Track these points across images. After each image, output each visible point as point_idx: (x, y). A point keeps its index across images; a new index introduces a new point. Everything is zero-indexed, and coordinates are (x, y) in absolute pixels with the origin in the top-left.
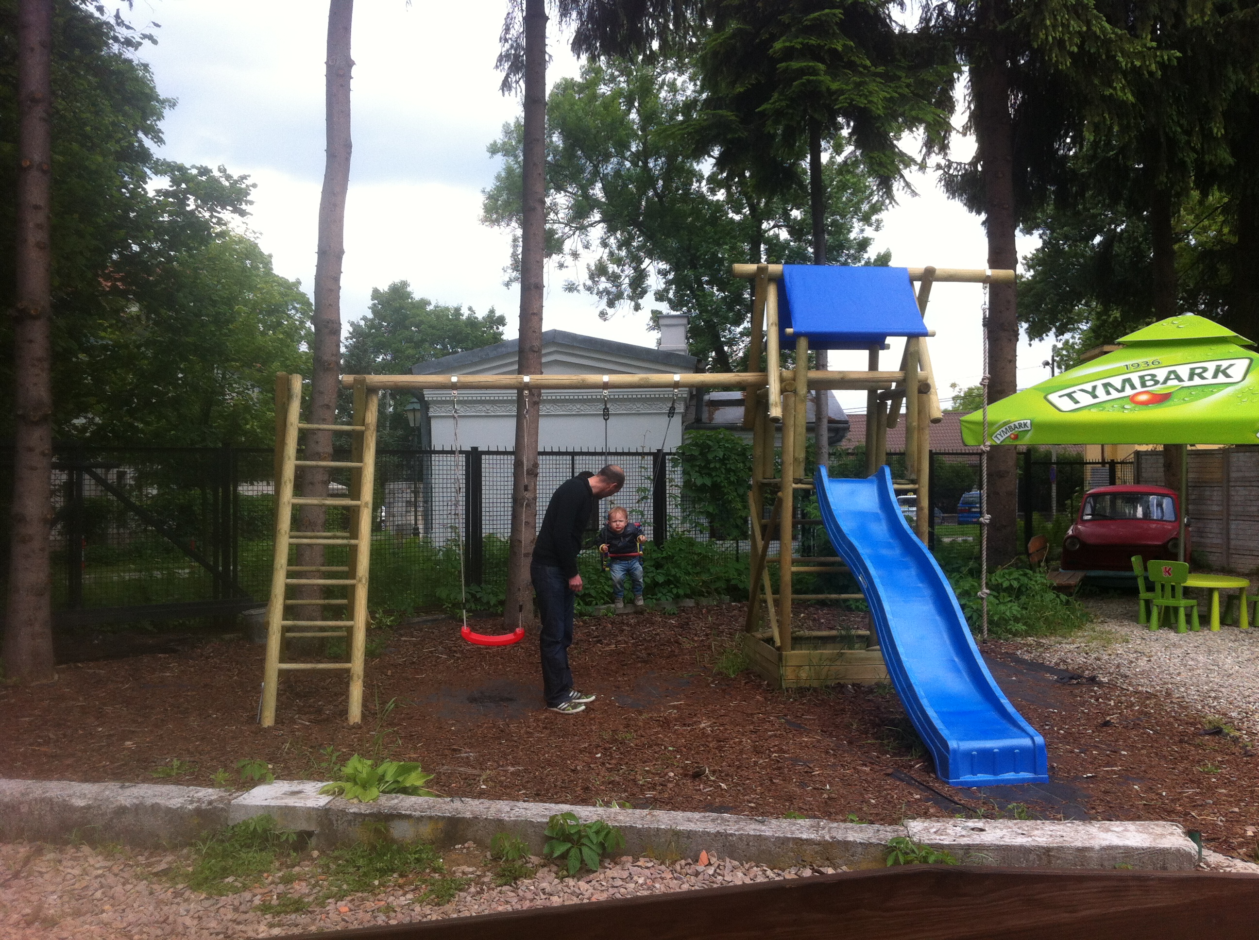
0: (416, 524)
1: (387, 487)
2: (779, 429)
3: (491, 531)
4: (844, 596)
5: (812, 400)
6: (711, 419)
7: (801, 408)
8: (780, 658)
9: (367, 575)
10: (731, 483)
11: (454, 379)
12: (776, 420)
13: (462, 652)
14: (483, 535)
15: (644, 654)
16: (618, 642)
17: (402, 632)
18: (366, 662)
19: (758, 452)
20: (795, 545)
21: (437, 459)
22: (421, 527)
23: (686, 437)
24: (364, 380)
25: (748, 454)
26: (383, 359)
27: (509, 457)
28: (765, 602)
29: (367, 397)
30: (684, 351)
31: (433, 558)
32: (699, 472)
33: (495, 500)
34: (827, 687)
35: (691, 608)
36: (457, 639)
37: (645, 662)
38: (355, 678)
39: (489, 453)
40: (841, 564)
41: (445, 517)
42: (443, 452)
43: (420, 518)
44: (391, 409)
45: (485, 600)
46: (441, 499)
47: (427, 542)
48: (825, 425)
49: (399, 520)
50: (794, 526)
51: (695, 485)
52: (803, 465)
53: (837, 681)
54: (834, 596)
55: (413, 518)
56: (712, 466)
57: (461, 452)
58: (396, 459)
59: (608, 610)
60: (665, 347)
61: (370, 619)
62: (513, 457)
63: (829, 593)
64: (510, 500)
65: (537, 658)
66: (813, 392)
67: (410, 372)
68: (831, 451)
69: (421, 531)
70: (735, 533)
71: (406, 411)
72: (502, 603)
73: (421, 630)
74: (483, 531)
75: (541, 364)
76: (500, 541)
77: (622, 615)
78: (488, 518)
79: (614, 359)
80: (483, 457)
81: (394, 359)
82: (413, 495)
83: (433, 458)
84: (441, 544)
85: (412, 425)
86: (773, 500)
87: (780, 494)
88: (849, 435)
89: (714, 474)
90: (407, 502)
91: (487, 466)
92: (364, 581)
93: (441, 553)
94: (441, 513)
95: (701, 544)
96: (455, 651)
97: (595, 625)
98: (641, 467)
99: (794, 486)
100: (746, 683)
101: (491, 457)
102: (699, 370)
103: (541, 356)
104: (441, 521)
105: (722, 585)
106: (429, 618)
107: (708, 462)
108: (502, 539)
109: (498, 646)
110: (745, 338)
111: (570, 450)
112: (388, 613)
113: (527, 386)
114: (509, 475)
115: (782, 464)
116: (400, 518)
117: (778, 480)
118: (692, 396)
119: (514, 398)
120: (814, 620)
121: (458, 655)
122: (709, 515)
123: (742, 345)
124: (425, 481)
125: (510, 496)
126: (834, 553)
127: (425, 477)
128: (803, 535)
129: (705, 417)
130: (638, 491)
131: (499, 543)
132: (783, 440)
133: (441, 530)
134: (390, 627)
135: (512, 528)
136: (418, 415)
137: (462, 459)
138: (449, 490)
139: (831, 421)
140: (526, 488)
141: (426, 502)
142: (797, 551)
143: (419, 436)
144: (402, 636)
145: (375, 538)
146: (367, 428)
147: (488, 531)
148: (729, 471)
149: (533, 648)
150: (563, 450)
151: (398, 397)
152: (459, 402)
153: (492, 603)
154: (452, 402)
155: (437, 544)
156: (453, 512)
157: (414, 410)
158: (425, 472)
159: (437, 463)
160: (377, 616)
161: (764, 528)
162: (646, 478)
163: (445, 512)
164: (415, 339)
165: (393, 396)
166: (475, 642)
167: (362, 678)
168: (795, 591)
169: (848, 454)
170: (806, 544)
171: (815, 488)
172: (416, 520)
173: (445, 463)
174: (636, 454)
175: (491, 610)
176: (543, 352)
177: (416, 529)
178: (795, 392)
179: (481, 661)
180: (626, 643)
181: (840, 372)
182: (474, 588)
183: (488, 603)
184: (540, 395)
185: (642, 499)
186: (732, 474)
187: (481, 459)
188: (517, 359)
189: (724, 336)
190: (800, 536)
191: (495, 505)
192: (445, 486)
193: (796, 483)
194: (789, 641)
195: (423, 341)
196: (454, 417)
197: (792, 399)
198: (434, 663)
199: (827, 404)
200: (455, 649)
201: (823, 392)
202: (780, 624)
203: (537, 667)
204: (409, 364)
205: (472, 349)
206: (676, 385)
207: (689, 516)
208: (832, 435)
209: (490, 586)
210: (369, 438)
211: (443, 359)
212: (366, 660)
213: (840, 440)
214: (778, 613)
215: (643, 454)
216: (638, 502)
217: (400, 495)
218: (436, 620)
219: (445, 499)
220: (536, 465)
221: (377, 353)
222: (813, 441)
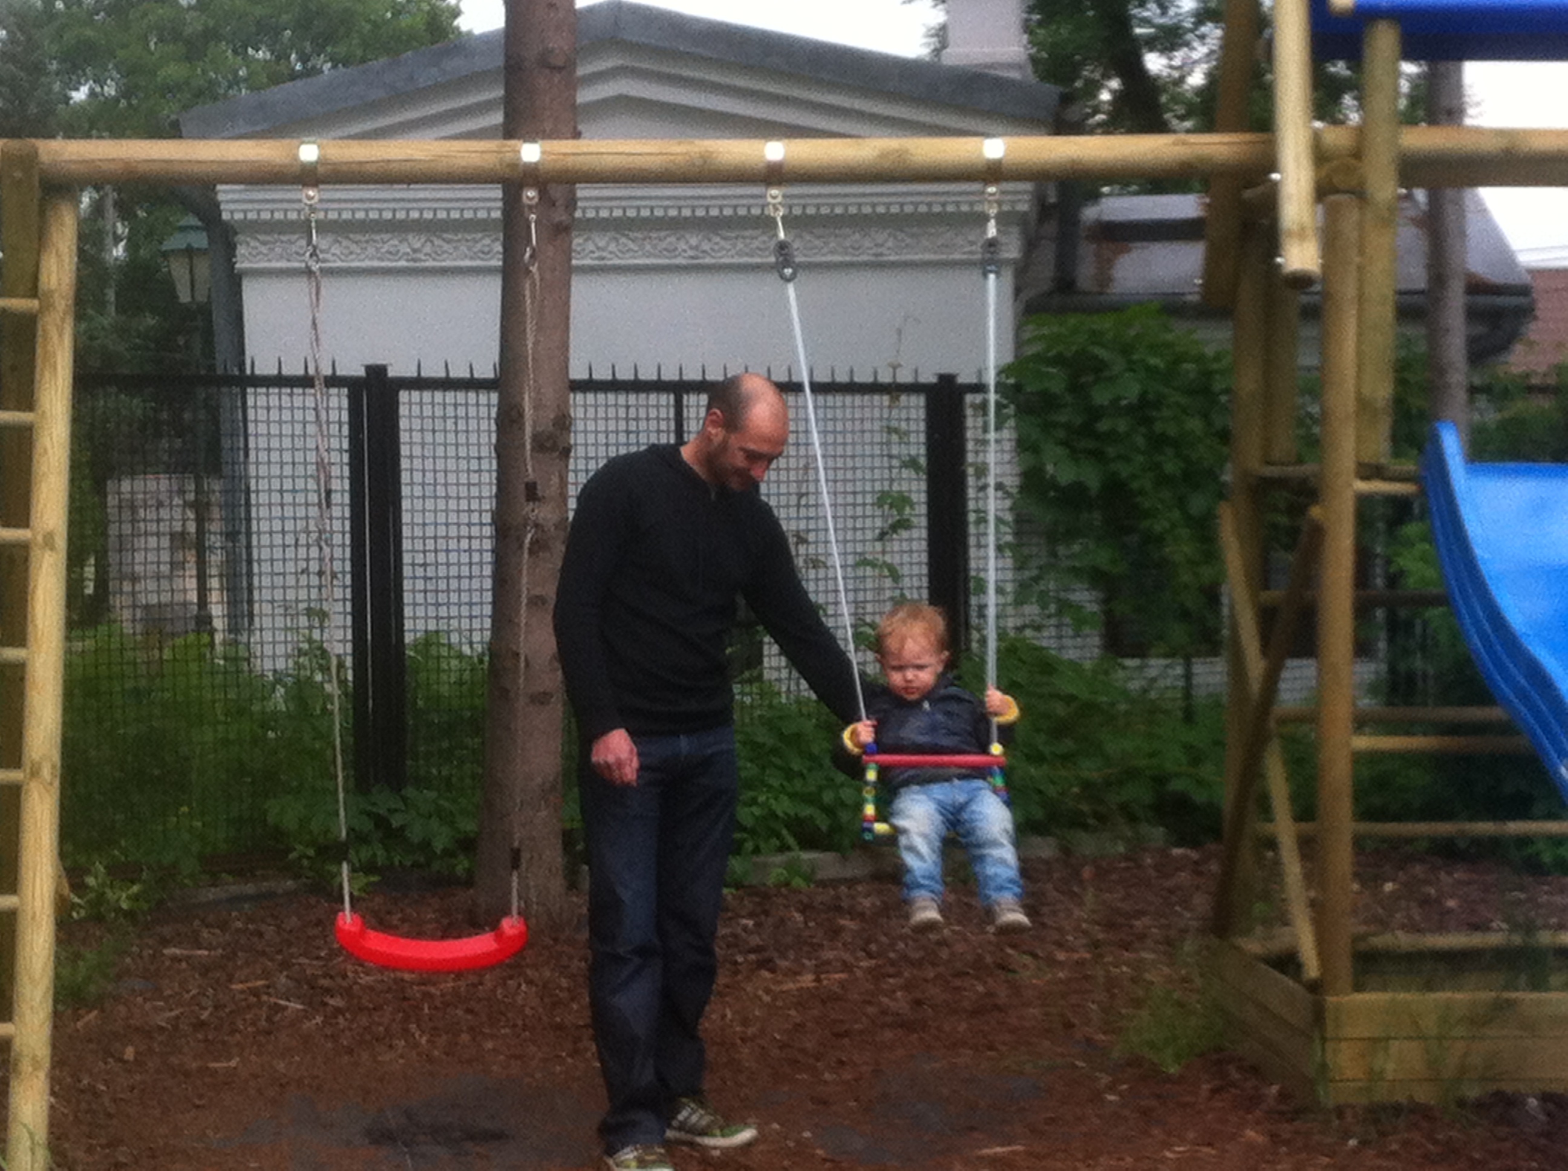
0: (203, 602)
1: (110, 485)
2: (1313, 313)
3: (432, 626)
4: (1515, 827)
5: (1417, 222)
6: (1104, 279)
7: (1379, 242)
8: (1319, 1015)
9: (56, 757)
10: (1163, 480)
11: (309, 153)
12: (1301, 281)
13: (347, 993)
14: (408, 638)
15: (900, 1003)
16: (821, 968)
17: (167, 931)
18: (58, 1020)
19: (1248, 382)
20: (1368, 671)
21: (262, 401)
22: (217, 611)
23: (1027, 336)
24: (34, 154)
25: (1218, 385)
26: (92, 94)
27: (483, 398)
28: (1272, 844)
29: (42, 213)
30: (1019, 67)
31: (256, 708)
32: (1064, 443)
33: (442, 531)
34: (1461, 1103)
35: (1047, 862)
36: (333, 954)
37: (906, 1025)
38: (26, 1066)
39: (419, 383)
40: (1506, 729)
41: (291, 581)
42: (280, 381)
43: (214, 583)
44: (119, 251)
45: (415, 834)
46: (277, 526)
47: (240, 657)
48: (1456, 300)
49: (150, 594)
50: (1362, 611)
51: (1054, 485)
52: (1384, 427)
53: (1493, 1087)
54: (1485, 828)
55: (192, 584)
56: (1103, 426)
57: (333, 381)
58: (136, 405)
59: (791, 867)
60: (957, 55)
61: (66, 891)
62: (494, 397)
63: (1472, 819)
64: (488, 531)
65: (578, 1013)
66: (1421, 195)
67: (174, 132)
68: (1477, 381)
69: (218, 624)
70: (1178, 632)
71: (165, 255)
72: (467, 845)
73: (224, 926)
74: (408, 625)
75: (574, 107)
76: (460, 656)
77: (834, 883)
78: (420, 585)
79: (797, 92)
80: (404, 396)
81: (126, 93)
82: (191, 515)
83: (250, 401)
84: (280, 664)
85: (184, 297)
86: (1294, 532)
87: (1315, 512)
88: (1533, 330)
89: (1111, 451)
90: (172, 535)
91: (417, 424)
92: (46, 772)
93: (280, 691)
94: (278, 567)
95: (1075, 666)
96: (328, 991)
97: (751, 915)
98: (890, 430)
99: (1362, 486)
100: (1214, 1091)
101: (427, 395)
102: (1062, 126)
103: (573, 84)
104: (278, 595)
105: (1139, 793)
106: (250, 889)
107: (1095, 413)
108: (466, 650)
109: (459, 976)
110: (1207, 28)
111: (670, 375)
112: (123, 873)
113: (532, 176)
114: (485, 452)
115: (1323, 419)
116: (152, 585)
117: (1308, 469)
118: (1044, 210)
119: (497, 214)
120: (1425, 902)
121: (336, 1002)
122: (1097, 578)
123: (1200, 51)
124: (226, 470)
125: (487, 518)
126: (1483, 696)
127: (226, 456)
128: (1391, 640)
129: (1085, 273)
130: (880, 503)
131: (454, 663)
132: (1324, 344)
133: (280, 622)
134: (130, 915)
135: (496, 617)
136: (203, 268)
137: (338, 401)
138: (300, 498)
139: (1477, 287)
140: (532, 493)
141: (231, 535)
142: (1373, 689)
143: (208, 335)
144: (165, 942)
145: (78, 646)
146: (47, 306)
147: (420, 625)
148: (1158, 442)
149: (564, 982)
150: (648, 374)
151: (141, 214)
152: (325, 227)
153: (439, 845)
154: (303, 228)
155: (268, 665)
156: (314, 567)
157: (190, 252)
158: (226, 443)
159: (262, 415)
160: (91, 881)
161: (1267, 617)
162: (905, 465)
163: (290, 567)
164: (188, 31)
165: (125, 211)
166: (388, 964)
167: (46, 1064)
168: (1366, 812)
169: (1531, 389)
170: (1402, 667)
171: (1423, 493)
172: (203, 591)
173: (286, 415)
174: (874, 388)
175: (436, 866)
176: (580, 72)
177: (204, 621)
178: (1360, 194)
179: (406, 1019)
180: (846, 967)
181: (1500, 133)
182: (383, 801)
183: (426, 845)
184: (571, 203)
185: (895, 527)
186: (1170, 451)
187: (395, 405)
188: (499, 92)
189: (1146, 22)
190: (1382, 645)
191: (442, 544)
192: (288, 485)
193: (1365, 478)
194: (1344, 966)
195: (210, 35)
196: (309, 272)
197: (1354, 216)
198: (263, 1023)
199: (1463, 234)
200: (325, 982)
201: (1450, 193)
202: (1318, 910)
203: (577, 1040)
204: (169, 111)
205: (363, 60)
206: (994, 173)
207: (1036, 580)
208: (1480, 329)
209: (431, 795)
210: (54, 334)
211: (277, 93)
212: (56, 1015)
213: (1504, 346)
214: (1310, 878)
215: (894, 390)
216: (882, 536)
217: (152, 515)
218: (271, 895)
219: (289, 526)
220: (564, 423)
221: (73, 74)
222: (1422, 348)
